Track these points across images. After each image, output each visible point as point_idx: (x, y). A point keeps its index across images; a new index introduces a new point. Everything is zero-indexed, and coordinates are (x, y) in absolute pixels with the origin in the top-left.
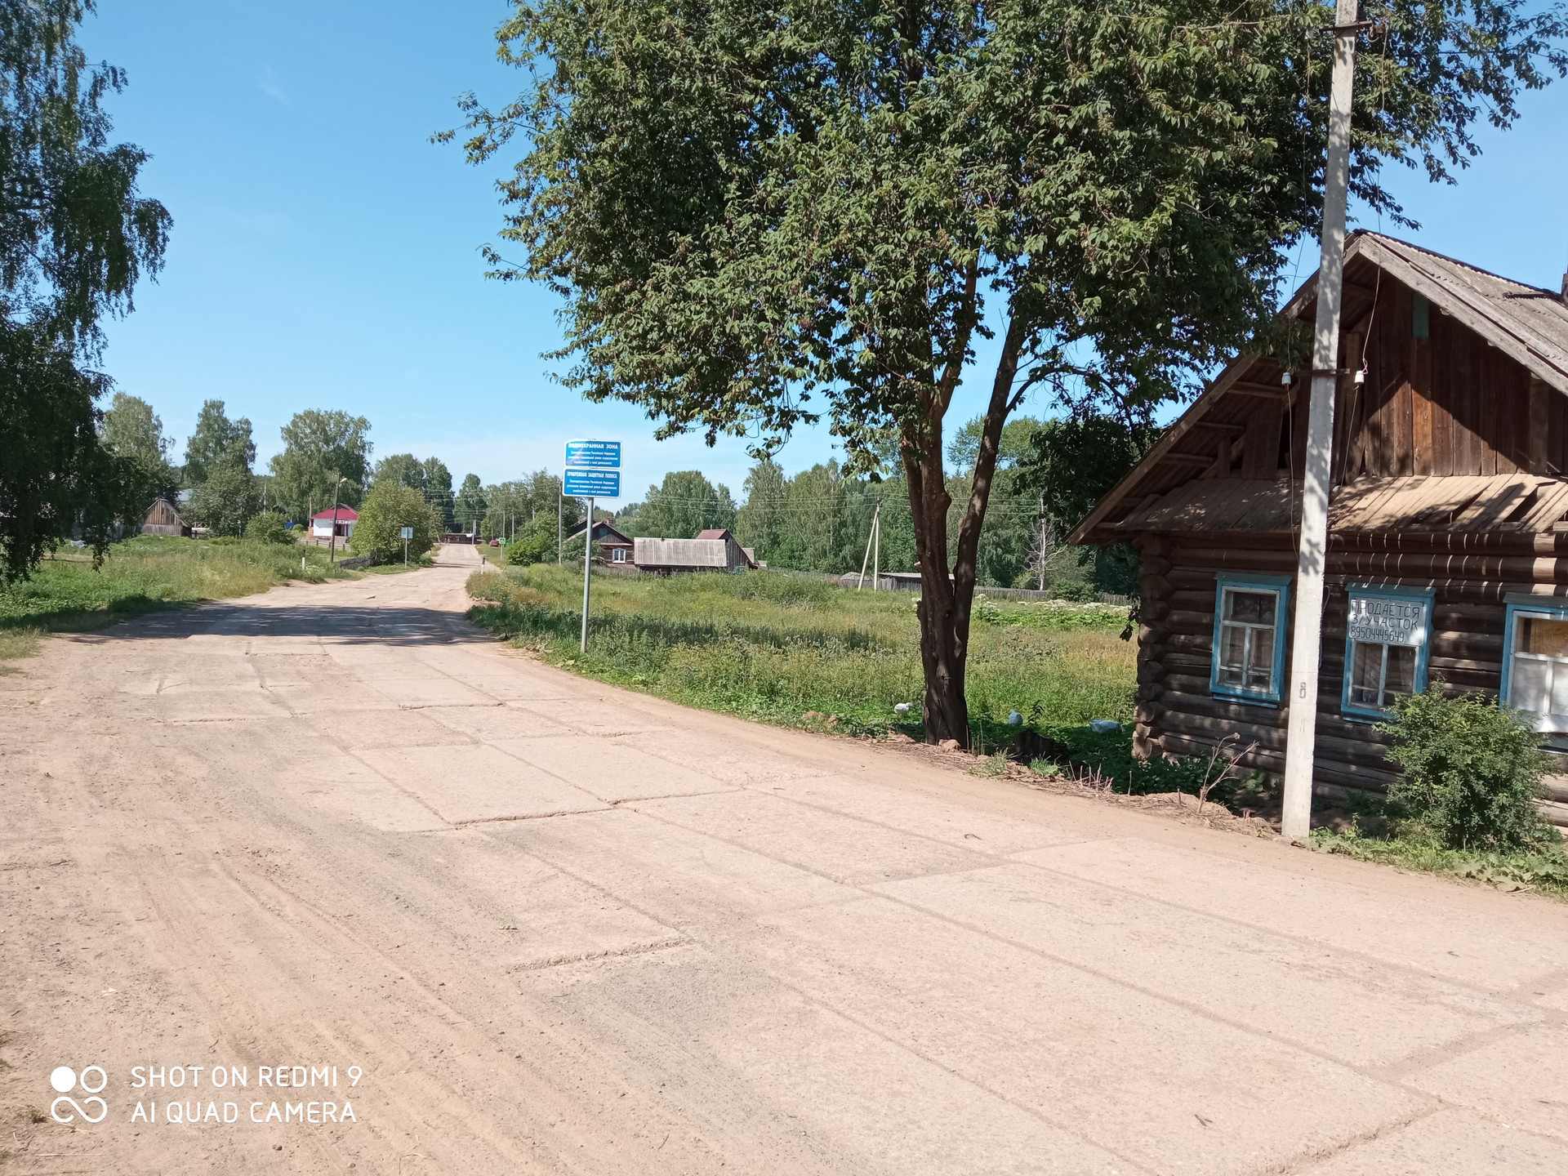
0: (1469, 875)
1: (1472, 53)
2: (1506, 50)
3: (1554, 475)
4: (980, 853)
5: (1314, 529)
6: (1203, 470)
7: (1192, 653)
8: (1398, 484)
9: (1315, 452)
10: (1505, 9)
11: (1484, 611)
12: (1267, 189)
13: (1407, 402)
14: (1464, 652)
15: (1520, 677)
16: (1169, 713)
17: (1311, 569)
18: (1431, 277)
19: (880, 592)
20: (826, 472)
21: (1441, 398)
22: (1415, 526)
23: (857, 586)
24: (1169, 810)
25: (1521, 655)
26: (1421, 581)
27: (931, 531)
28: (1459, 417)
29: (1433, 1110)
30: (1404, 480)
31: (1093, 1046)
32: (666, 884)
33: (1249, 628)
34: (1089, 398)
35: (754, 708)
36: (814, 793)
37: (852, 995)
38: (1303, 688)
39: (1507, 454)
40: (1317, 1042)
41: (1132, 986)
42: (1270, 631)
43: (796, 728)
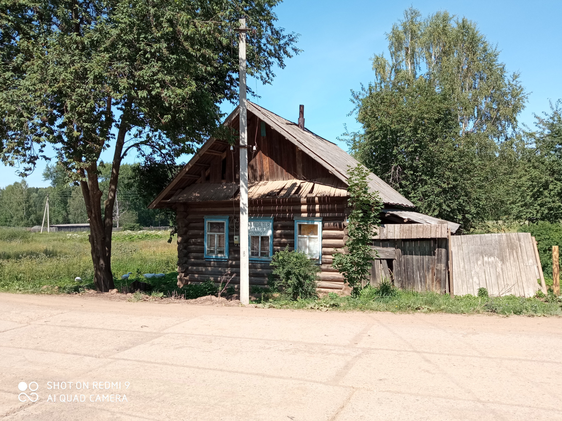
0: (311, 308)
1: (272, 45)
2: (280, 45)
3: (304, 180)
4: (151, 333)
5: (244, 200)
6: (196, 180)
7: (197, 245)
8: (260, 184)
9: (242, 173)
10: (279, 32)
11: (288, 223)
12: (212, 83)
13: (261, 157)
14: (283, 236)
15: (300, 243)
16: (190, 268)
17: (244, 213)
18: (267, 116)
19: (51, 233)
20: (21, 185)
21: (271, 156)
22: (267, 197)
23: (40, 231)
24: (209, 302)
25: (300, 236)
26: (269, 215)
27: (94, 206)
28: (277, 162)
29: (354, 392)
30: (262, 182)
31: (238, 400)
32: (13, 375)
33: (216, 234)
34: (151, 154)
35: (17, 287)
36: (65, 321)
37: (132, 406)
38: (244, 253)
39: (291, 174)
40: (308, 377)
41: (237, 372)
42: (223, 235)
43: (41, 293)
